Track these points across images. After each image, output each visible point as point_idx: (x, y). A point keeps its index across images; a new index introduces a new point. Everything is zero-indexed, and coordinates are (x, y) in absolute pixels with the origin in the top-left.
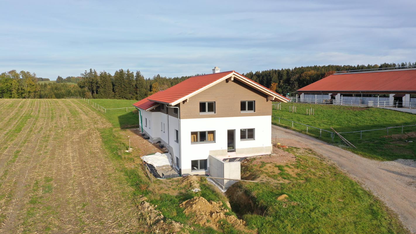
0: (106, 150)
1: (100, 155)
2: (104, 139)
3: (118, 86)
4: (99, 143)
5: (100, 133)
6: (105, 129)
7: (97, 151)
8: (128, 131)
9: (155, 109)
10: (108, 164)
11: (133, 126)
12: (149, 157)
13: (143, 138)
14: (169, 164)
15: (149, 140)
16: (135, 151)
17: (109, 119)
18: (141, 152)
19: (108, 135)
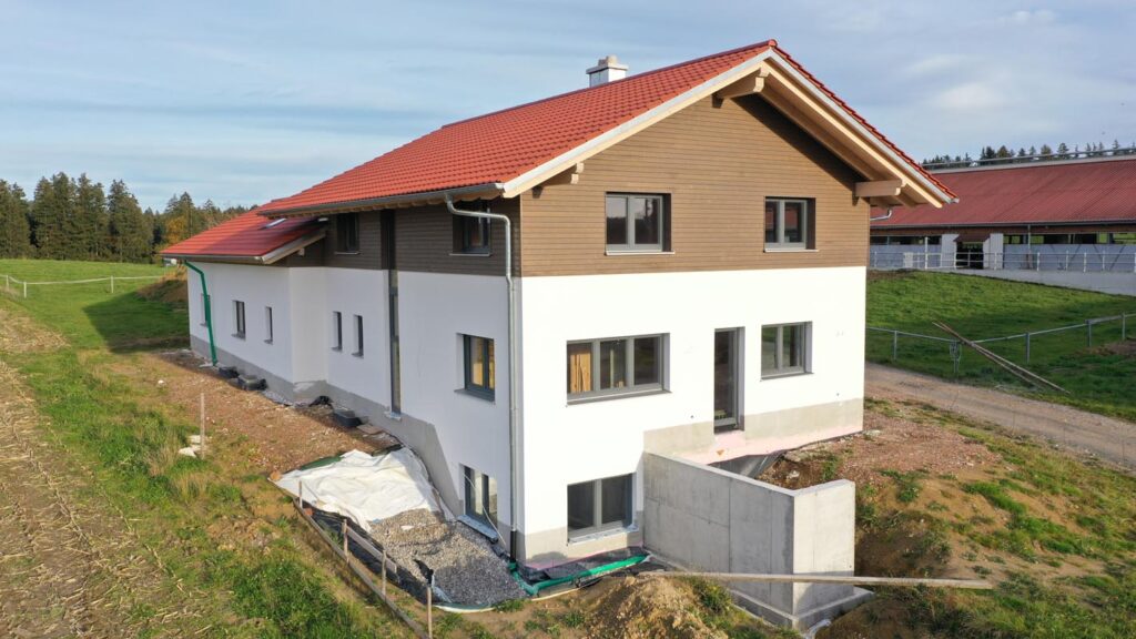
0: (75, 453)
1: (46, 481)
2: (44, 399)
3: (50, 227)
4: (22, 416)
5: (21, 373)
6: (39, 355)
7: (24, 457)
8: (149, 360)
9: (302, 253)
10: (109, 533)
11: (159, 339)
12: (321, 480)
13: (232, 384)
14: (426, 506)
15: (267, 393)
16: (223, 446)
17: (49, 320)
18: (264, 453)
19: (57, 377)
